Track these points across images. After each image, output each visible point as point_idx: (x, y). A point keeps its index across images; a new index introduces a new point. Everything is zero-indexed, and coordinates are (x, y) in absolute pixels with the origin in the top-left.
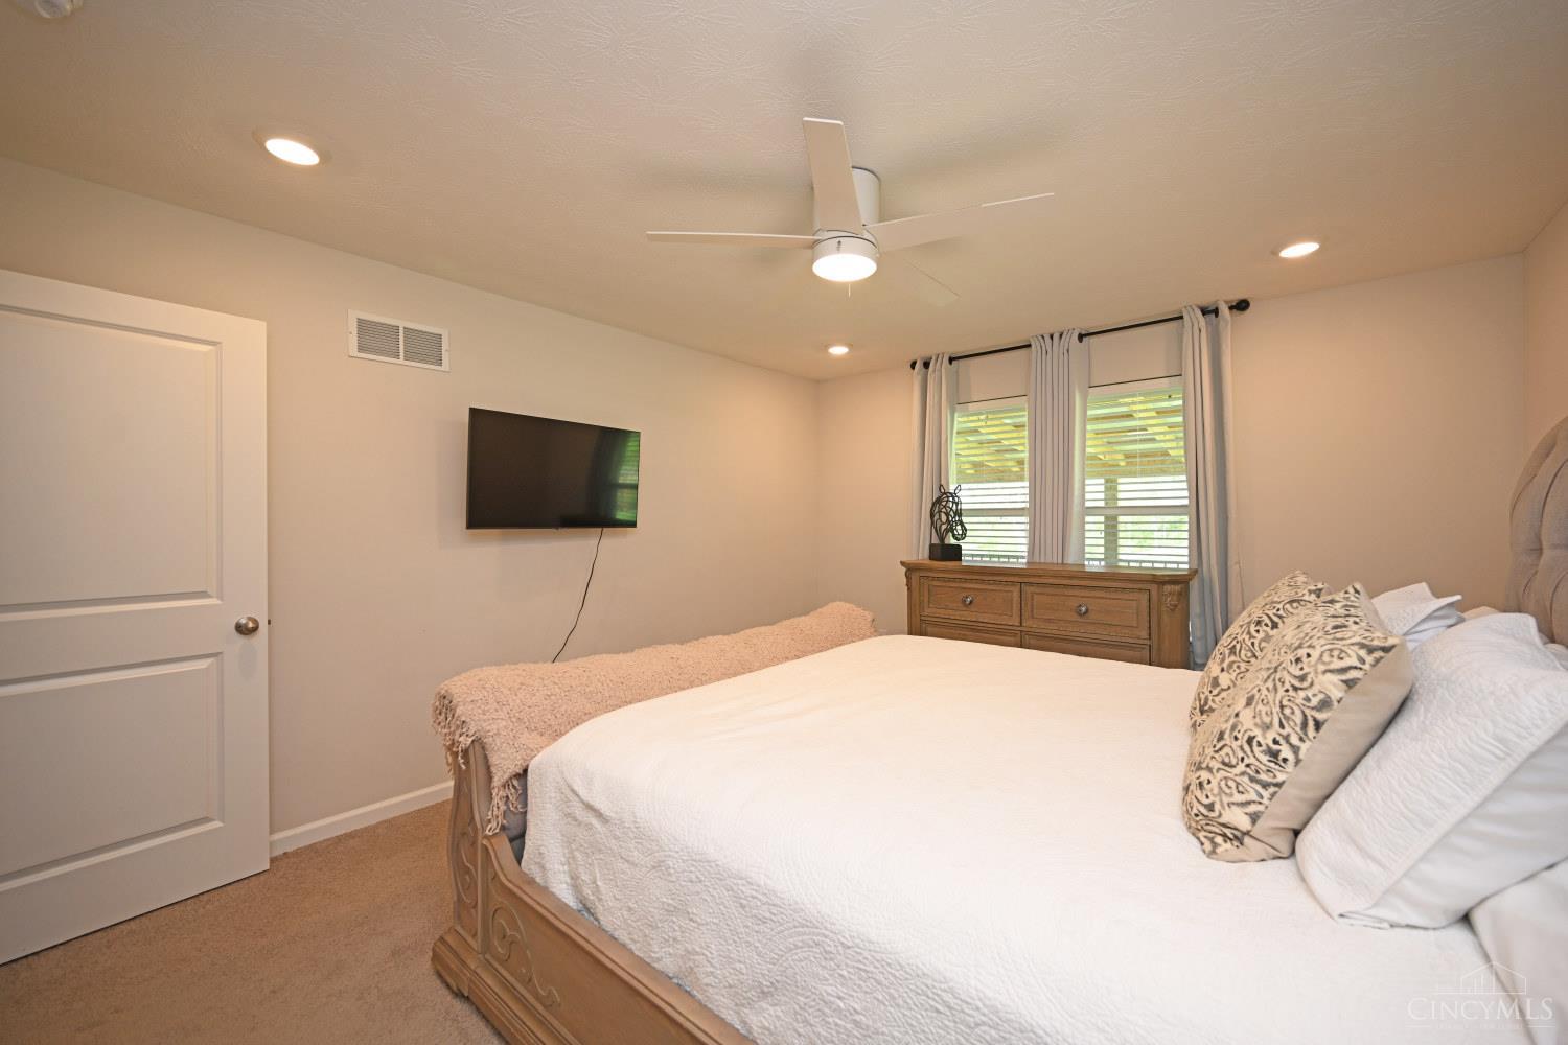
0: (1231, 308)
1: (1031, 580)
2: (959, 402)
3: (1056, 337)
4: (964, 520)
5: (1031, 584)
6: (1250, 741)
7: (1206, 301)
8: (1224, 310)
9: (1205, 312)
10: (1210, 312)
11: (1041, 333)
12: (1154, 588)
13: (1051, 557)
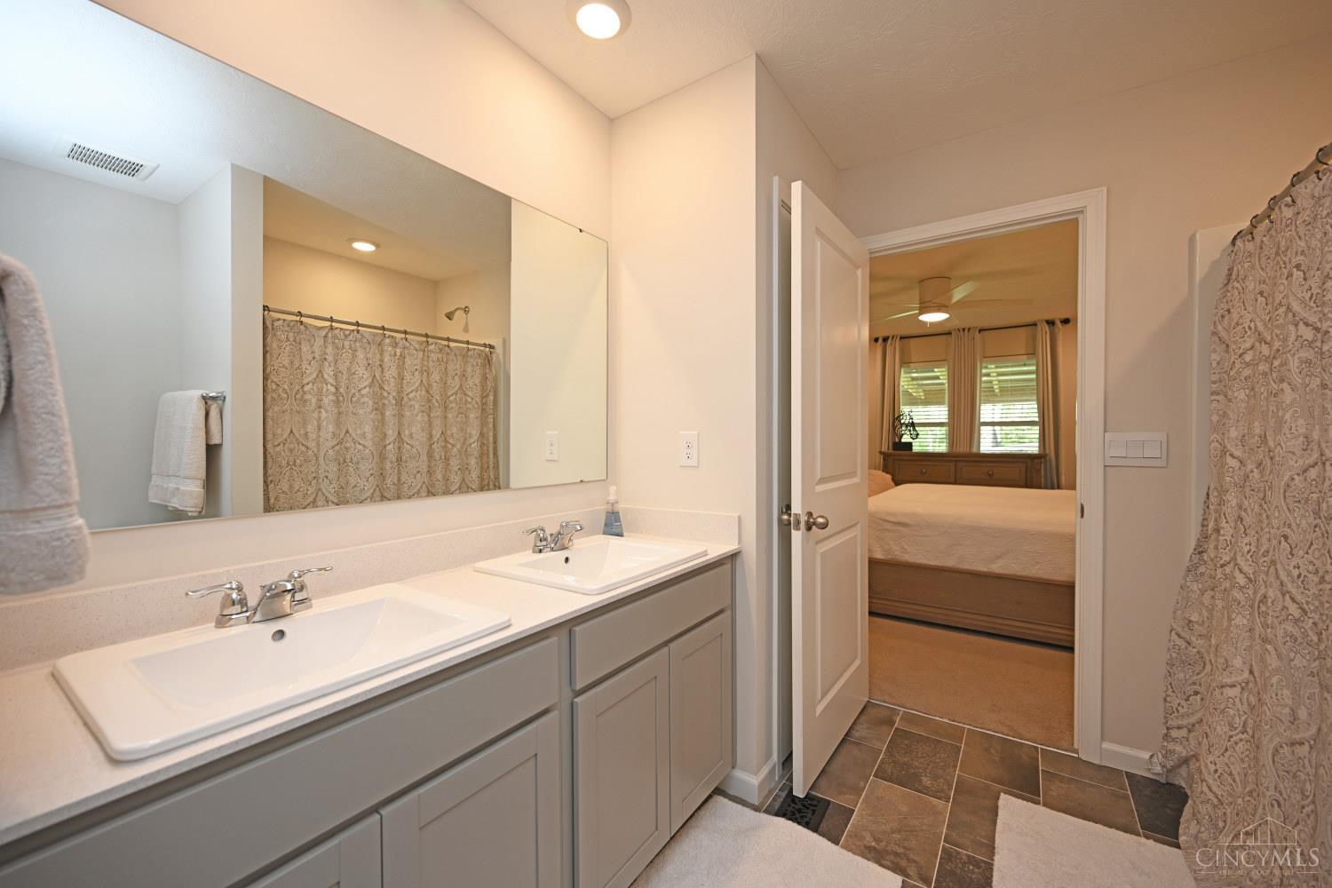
0: (1061, 322)
1: (961, 459)
2: (905, 362)
3: (966, 331)
4: (917, 428)
5: (961, 461)
7: (1050, 317)
8: (1058, 323)
9: (1048, 322)
10: (1051, 323)
11: (958, 328)
12: (1029, 461)
13: (962, 449)
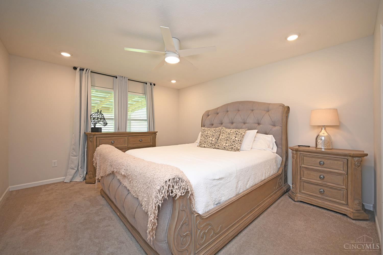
1: (130, 135)
2: (92, 85)
5: (130, 136)
6: (238, 140)
8: (153, 85)
11: (120, 75)
